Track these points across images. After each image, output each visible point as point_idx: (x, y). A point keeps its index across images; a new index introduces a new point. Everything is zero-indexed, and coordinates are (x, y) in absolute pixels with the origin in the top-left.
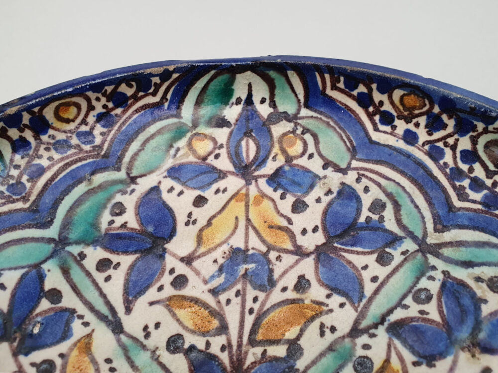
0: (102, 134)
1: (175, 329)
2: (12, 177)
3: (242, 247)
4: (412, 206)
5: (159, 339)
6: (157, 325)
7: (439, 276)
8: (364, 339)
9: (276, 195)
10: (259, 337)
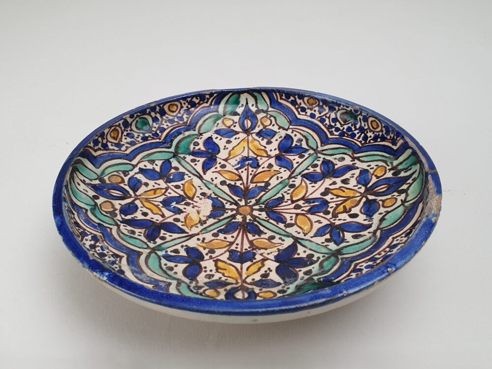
0: (187, 118)
1: (223, 179)
2: (153, 131)
3: (247, 156)
4: (313, 139)
5: (217, 182)
6: (216, 178)
7: (321, 159)
8: (293, 179)
9: (260, 139)
10: (254, 181)
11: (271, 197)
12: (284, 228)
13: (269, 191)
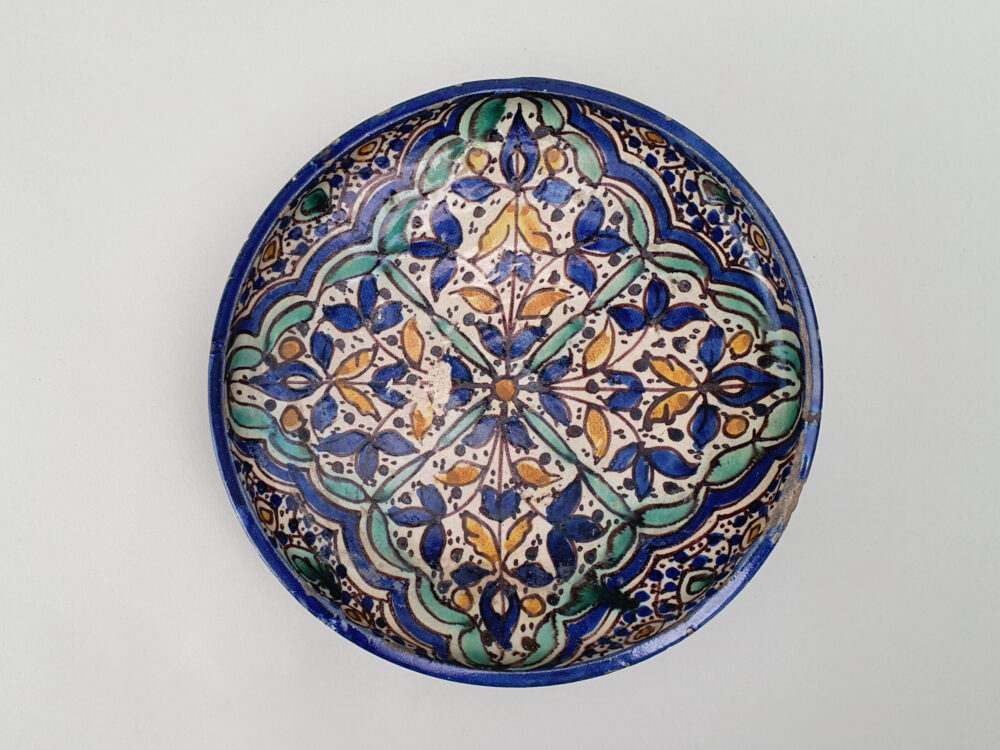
0: (395, 157)
1: (468, 310)
2: (335, 206)
3: (513, 249)
4: (642, 220)
5: (458, 317)
6: (456, 308)
7: (649, 276)
8: (592, 317)
9: (540, 206)
10: (524, 314)
11: (551, 357)
12: (565, 437)
13: (547, 340)
